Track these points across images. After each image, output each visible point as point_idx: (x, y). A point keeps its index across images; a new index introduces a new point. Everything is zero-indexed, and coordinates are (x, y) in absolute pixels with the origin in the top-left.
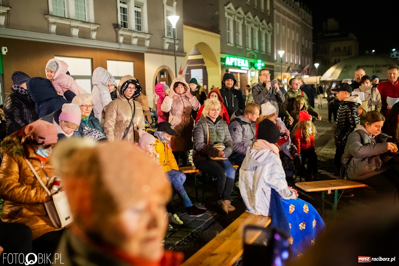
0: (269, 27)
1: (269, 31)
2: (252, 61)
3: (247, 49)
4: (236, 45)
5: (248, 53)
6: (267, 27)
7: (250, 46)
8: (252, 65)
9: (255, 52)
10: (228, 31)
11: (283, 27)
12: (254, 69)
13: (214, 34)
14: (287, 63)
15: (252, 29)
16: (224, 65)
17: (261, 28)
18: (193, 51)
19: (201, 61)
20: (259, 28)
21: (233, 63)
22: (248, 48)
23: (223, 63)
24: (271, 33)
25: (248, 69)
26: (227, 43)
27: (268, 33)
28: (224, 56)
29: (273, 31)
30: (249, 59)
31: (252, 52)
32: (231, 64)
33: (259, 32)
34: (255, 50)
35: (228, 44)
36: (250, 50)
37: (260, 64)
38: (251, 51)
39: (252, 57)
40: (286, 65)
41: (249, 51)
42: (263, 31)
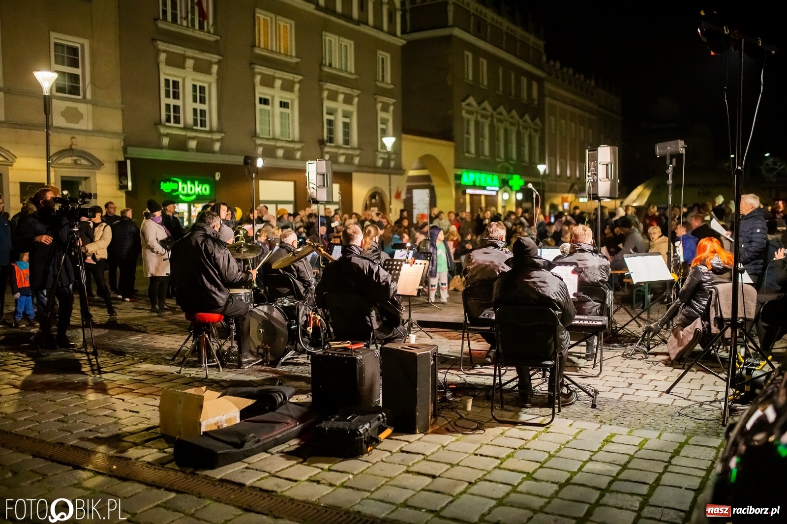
0: (535, 124)
1: (536, 131)
2: (504, 176)
3: (498, 160)
4: (479, 156)
5: (499, 166)
6: (531, 124)
7: (502, 155)
8: (504, 183)
9: (510, 164)
10: (466, 136)
11: (563, 122)
12: (508, 189)
13: (444, 142)
14: (569, 178)
15: (506, 130)
16: (460, 184)
17: (521, 127)
18: (415, 164)
19: (427, 178)
20: (519, 128)
21: (474, 182)
22: (499, 158)
23: (458, 182)
24: (540, 132)
25: (497, 189)
26: (464, 153)
27: (534, 134)
28: (459, 172)
29: (543, 131)
30: (499, 174)
31: (506, 164)
32: (471, 184)
33: (519, 134)
34: (512, 159)
35: (466, 155)
36: (502, 160)
37: (517, 181)
38: (504, 162)
39: (505, 171)
40: (567, 182)
41: (499, 163)
42: (524, 131)
